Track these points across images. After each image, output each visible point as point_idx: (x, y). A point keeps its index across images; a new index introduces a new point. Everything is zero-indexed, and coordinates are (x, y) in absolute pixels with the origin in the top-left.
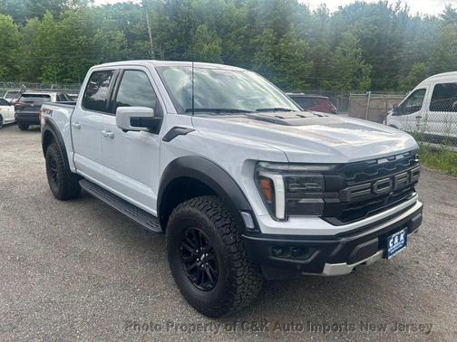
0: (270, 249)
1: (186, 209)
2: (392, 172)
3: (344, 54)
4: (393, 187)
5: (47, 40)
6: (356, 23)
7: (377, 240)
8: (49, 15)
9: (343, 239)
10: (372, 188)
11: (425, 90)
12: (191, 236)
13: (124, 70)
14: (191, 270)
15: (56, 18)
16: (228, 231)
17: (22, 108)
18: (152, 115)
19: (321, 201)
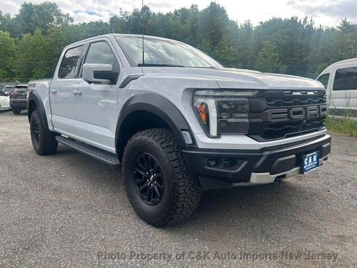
0: (206, 160)
1: (138, 138)
2: (305, 103)
3: (265, 57)
4: (306, 116)
5: (36, 50)
6: (274, 34)
7: (294, 156)
8: (38, 31)
9: (267, 153)
10: (288, 113)
11: (329, 74)
12: (142, 161)
13: (91, 43)
14: (143, 190)
15: (44, 33)
16: (171, 150)
17: (16, 96)
18: (111, 70)
19: (247, 120)
